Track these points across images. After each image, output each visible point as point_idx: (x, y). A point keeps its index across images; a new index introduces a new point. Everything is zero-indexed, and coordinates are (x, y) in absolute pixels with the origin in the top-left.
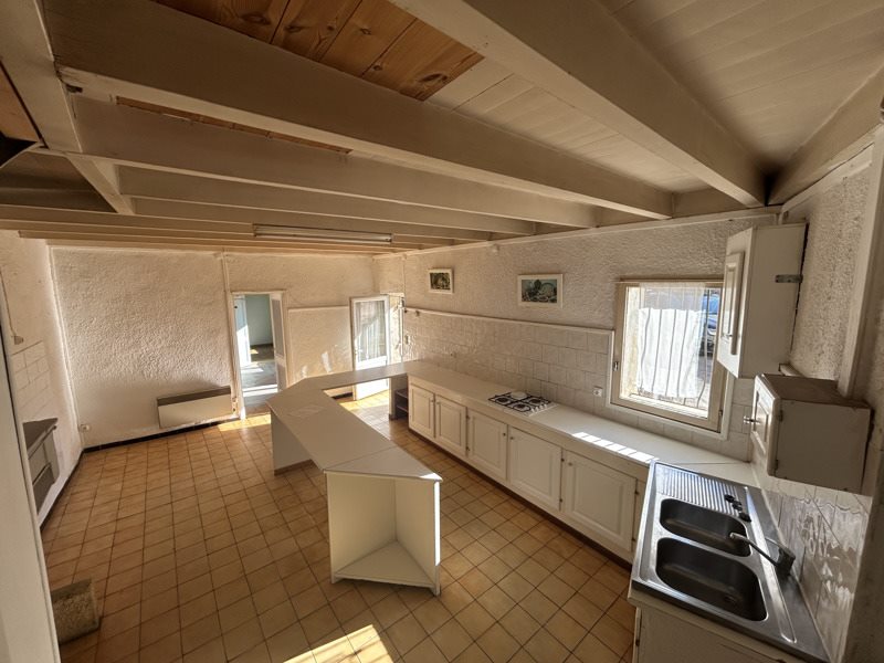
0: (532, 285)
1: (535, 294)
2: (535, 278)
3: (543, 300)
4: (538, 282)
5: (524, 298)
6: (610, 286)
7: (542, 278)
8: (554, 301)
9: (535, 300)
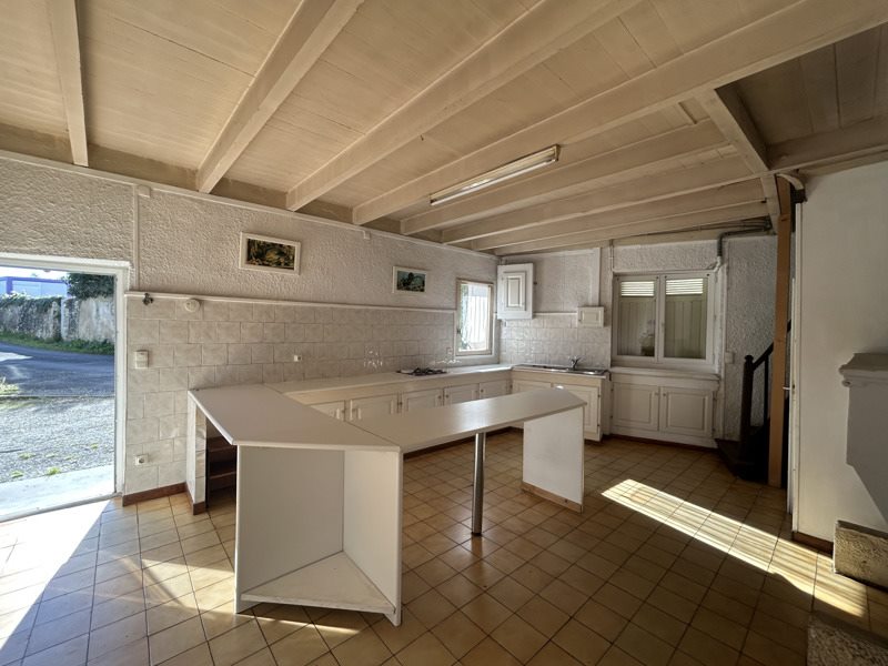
0: (406, 277)
1: (409, 284)
2: (409, 271)
3: (414, 289)
4: (411, 274)
5: (399, 287)
6: (453, 283)
7: (415, 272)
8: (422, 290)
9: (408, 289)
